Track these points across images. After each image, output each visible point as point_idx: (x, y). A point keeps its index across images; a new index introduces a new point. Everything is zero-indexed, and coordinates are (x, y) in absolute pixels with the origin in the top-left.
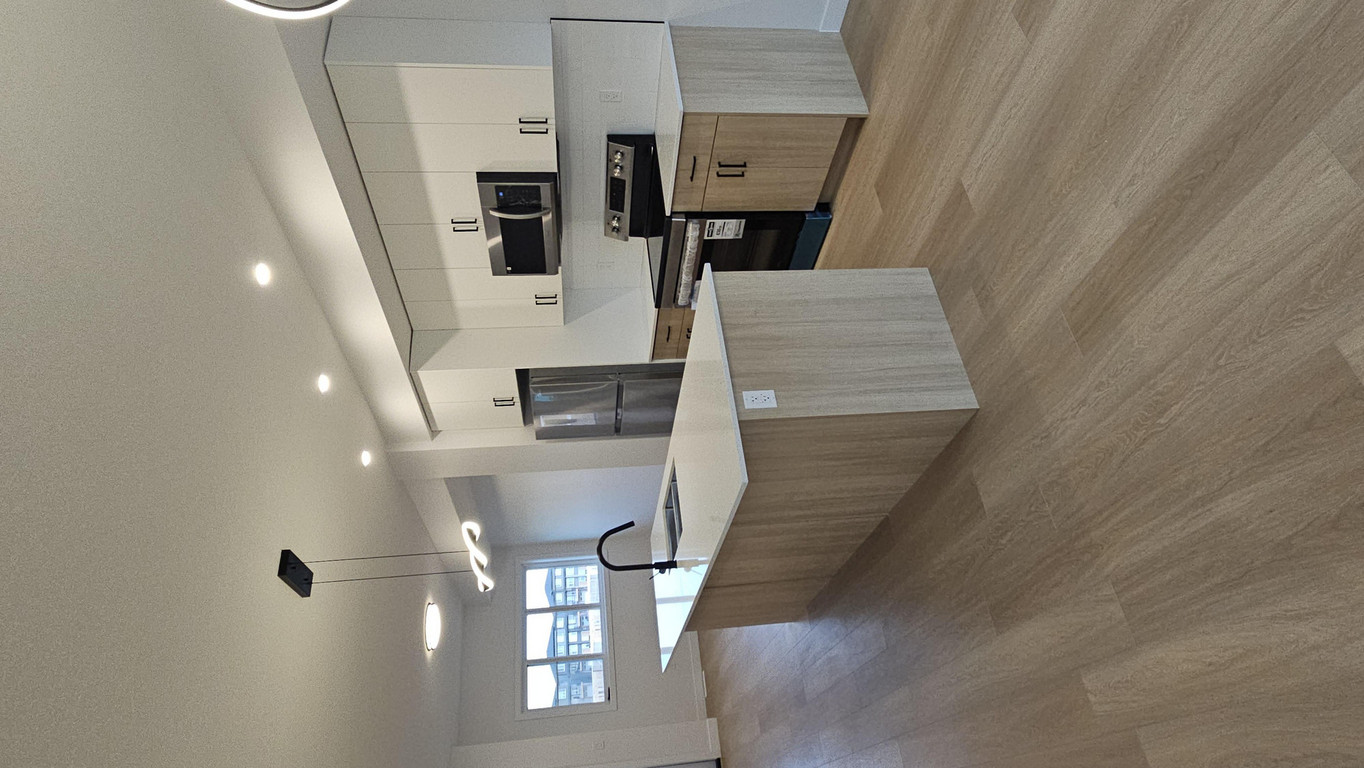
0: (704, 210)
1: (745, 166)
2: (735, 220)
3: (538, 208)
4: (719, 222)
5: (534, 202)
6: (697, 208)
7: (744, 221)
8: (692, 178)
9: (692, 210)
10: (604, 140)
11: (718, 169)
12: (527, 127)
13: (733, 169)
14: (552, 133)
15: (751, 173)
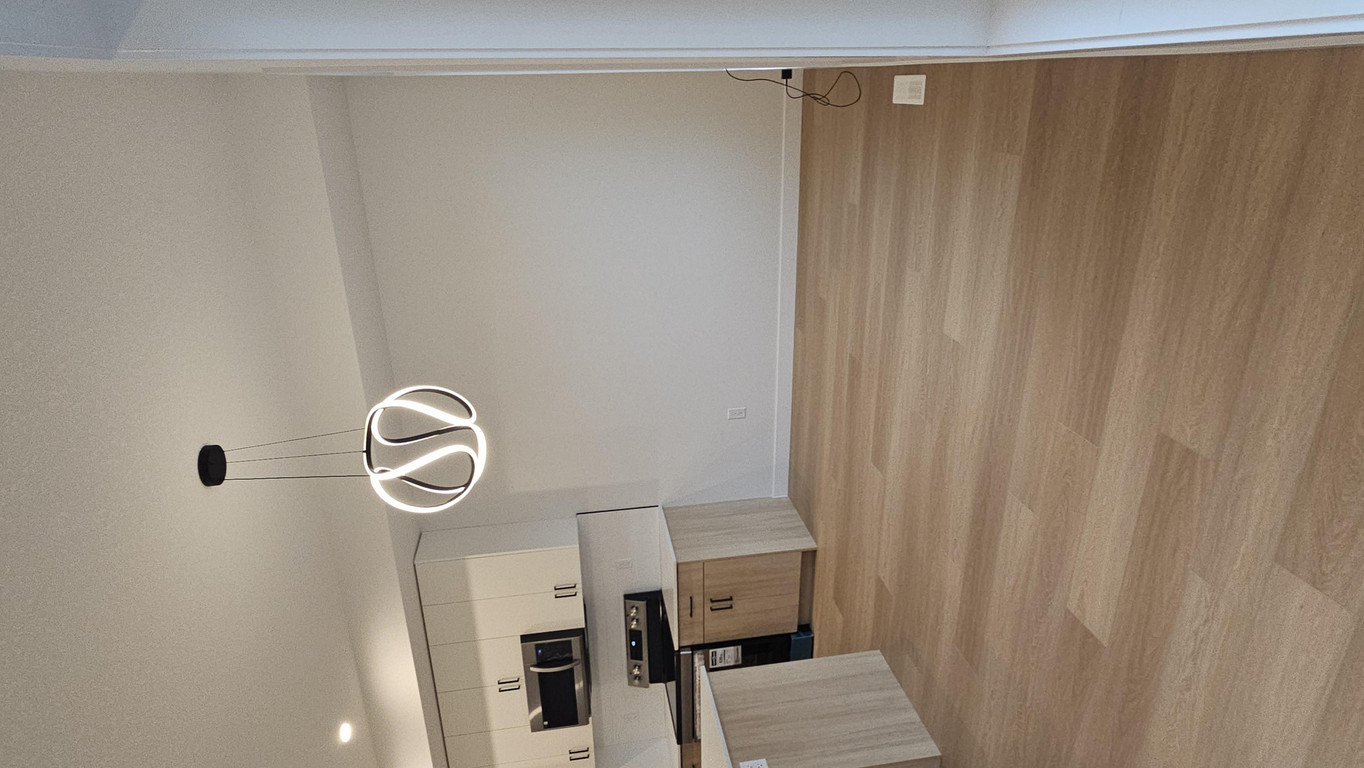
0: (706, 642)
1: (731, 599)
2: (732, 648)
3: (570, 660)
4: (719, 651)
5: (567, 655)
6: (700, 641)
7: (740, 647)
8: (691, 615)
9: (696, 643)
10: (622, 598)
11: (710, 605)
12: (560, 593)
13: (722, 603)
14: (580, 596)
15: (738, 605)
